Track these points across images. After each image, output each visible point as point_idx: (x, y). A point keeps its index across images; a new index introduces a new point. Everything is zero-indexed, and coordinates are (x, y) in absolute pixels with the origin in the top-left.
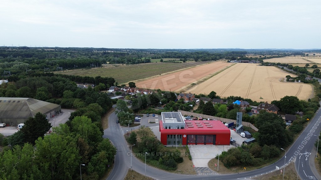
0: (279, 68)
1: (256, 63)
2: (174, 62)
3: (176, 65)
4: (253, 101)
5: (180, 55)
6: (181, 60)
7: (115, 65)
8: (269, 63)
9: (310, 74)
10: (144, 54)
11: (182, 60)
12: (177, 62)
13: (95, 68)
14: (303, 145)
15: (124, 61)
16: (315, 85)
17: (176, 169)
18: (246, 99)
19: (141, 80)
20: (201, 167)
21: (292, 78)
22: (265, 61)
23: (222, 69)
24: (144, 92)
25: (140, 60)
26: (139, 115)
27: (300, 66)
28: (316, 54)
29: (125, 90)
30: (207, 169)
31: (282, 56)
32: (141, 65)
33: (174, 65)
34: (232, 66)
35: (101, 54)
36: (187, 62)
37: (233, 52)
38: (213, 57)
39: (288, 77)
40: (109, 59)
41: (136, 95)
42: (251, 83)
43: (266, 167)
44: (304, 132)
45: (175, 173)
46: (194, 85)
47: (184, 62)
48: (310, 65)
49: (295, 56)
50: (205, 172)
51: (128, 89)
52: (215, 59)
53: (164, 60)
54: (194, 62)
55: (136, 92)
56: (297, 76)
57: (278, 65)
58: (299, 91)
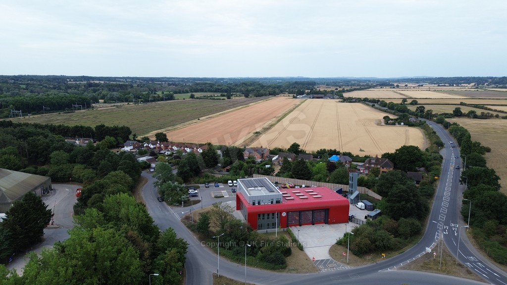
0: (368, 105)
1: (333, 98)
2: (211, 98)
3: (217, 103)
4: (355, 156)
5: (220, 87)
6: (222, 96)
7: (115, 104)
8: (352, 99)
9: (413, 114)
10: (159, 86)
11: (224, 96)
12: (217, 98)
13: (82, 111)
14: (444, 214)
15: (130, 97)
16: (425, 129)
17: (286, 266)
18: (343, 153)
19: (170, 128)
20: (320, 259)
21: (392, 120)
22: (346, 95)
23: (290, 108)
24: (186, 149)
25: (156, 95)
26: (192, 186)
27: (395, 102)
28: (408, 85)
29: (152, 146)
30: (331, 262)
31: (366, 89)
32: (159, 104)
33: (214, 104)
34: (302, 104)
35: (83, 87)
36: (233, 98)
37: (296, 83)
38: (270, 89)
39: (386, 118)
40: (102, 95)
41: (173, 153)
42: (339, 129)
43: (409, 249)
44: (437, 196)
45: (287, 272)
46: (258, 134)
47: (229, 98)
48: (407, 100)
49: (381, 88)
50: (330, 266)
51: (158, 145)
52: (274, 94)
53: (197, 95)
54: (243, 98)
55: (172, 149)
56: (398, 117)
57: (365, 101)
58: (406, 139)
